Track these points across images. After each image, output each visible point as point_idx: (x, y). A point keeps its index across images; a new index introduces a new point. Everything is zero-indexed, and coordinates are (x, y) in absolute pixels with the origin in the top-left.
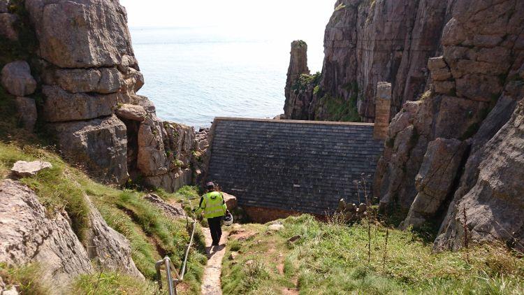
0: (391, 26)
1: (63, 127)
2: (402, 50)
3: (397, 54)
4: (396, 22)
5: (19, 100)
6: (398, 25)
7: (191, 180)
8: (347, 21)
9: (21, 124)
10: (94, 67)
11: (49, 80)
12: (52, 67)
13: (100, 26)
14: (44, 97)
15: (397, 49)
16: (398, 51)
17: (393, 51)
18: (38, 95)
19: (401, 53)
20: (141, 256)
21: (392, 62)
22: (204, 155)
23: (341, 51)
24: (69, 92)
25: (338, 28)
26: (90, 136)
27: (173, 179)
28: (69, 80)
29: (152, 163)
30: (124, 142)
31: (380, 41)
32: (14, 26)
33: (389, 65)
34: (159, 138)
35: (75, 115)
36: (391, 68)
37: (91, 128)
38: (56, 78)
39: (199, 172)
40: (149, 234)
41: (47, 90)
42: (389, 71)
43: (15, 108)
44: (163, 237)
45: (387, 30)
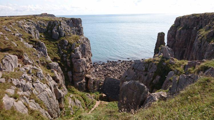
0: (182, 39)
1: (75, 82)
2: (186, 48)
3: (184, 49)
4: (184, 38)
5: (70, 78)
6: (185, 39)
7: (98, 90)
8: (174, 32)
9: (69, 82)
10: (81, 72)
11: (74, 74)
12: (75, 72)
13: (83, 65)
14: (73, 77)
15: (184, 47)
16: (185, 48)
17: (182, 48)
18: (72, 77)
19: (185, 49)
20: (83, 105)
21: (182, 52)
22: (102, 85)
23: (171, 42)
24: (77, 76)
25: (170, 34)
26: (79, 84)
27: (94, 90)
28: (77, 75)
29: (90, 87)
30: (85, 84)
31: (178, 44)
32: (70, 65)
33: (181, 52)
34: (92, 82)
35: (77, 80)
36: (182, 53)
37: (79, 82)
38: (75, 74)
39: (100, 89)
40: (85, 101)
41: (73, 76)
42: (181, 54)
43: (69, 79)
44: (86, 102)
45: (180, 41)
